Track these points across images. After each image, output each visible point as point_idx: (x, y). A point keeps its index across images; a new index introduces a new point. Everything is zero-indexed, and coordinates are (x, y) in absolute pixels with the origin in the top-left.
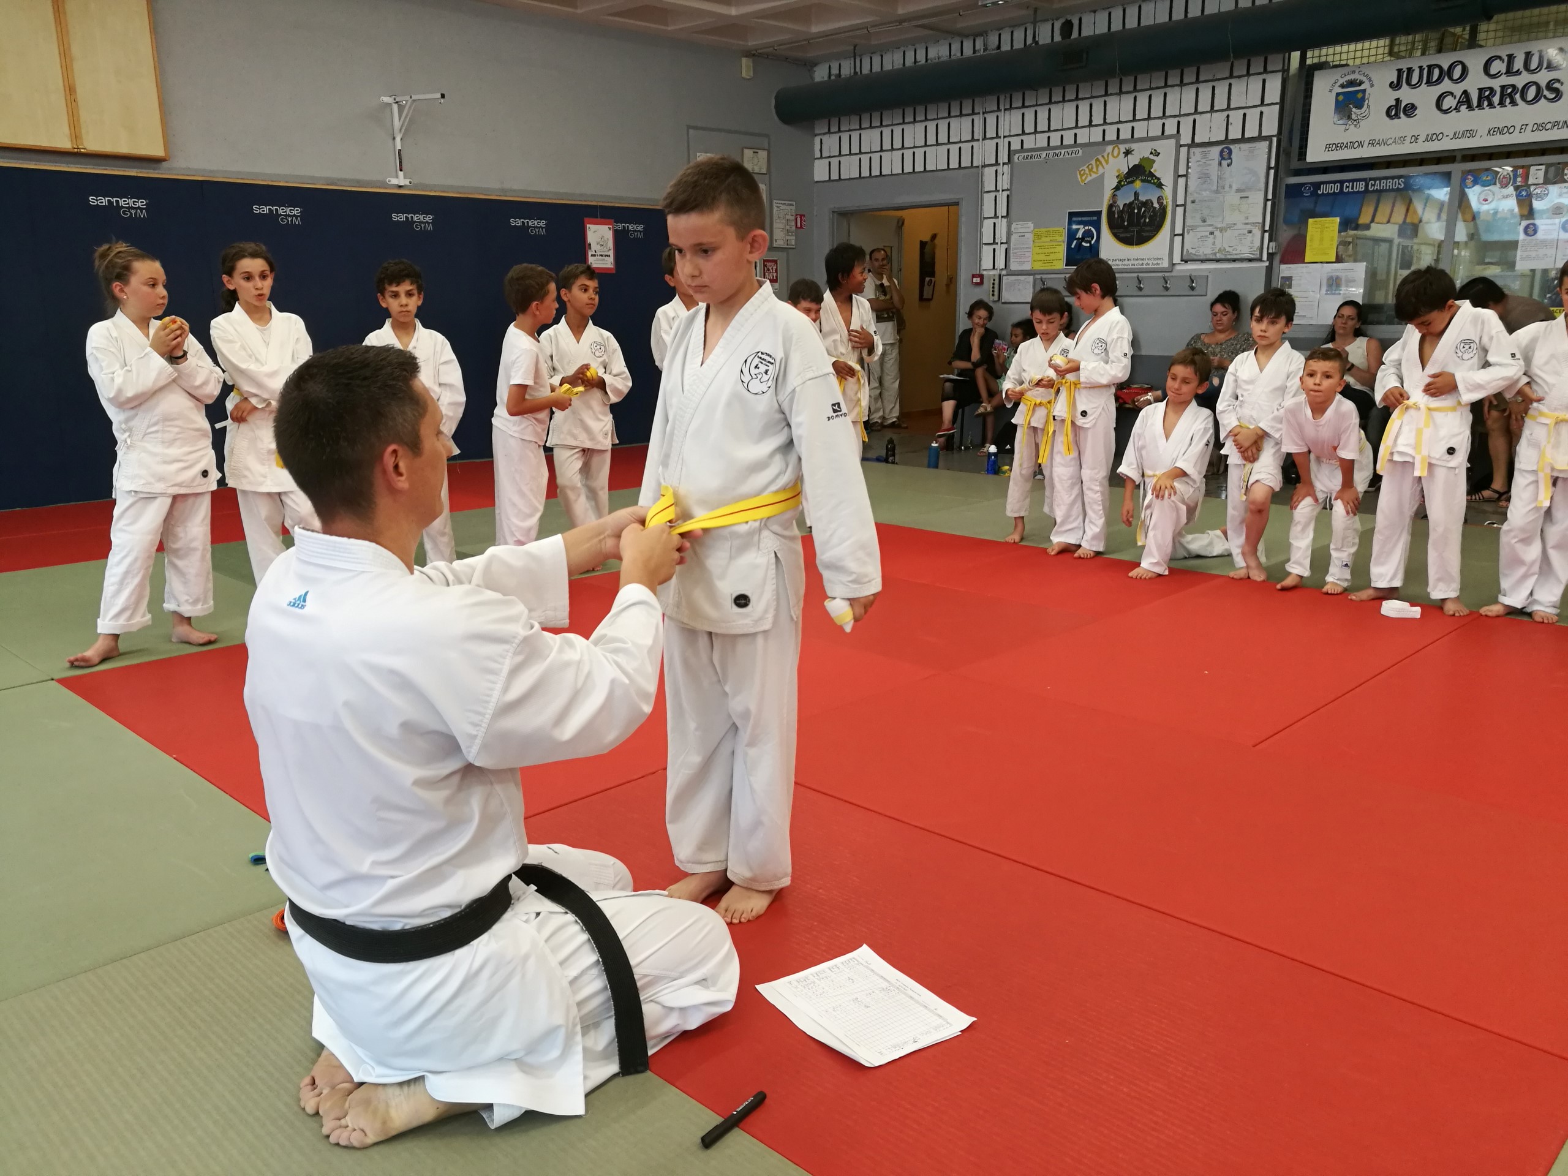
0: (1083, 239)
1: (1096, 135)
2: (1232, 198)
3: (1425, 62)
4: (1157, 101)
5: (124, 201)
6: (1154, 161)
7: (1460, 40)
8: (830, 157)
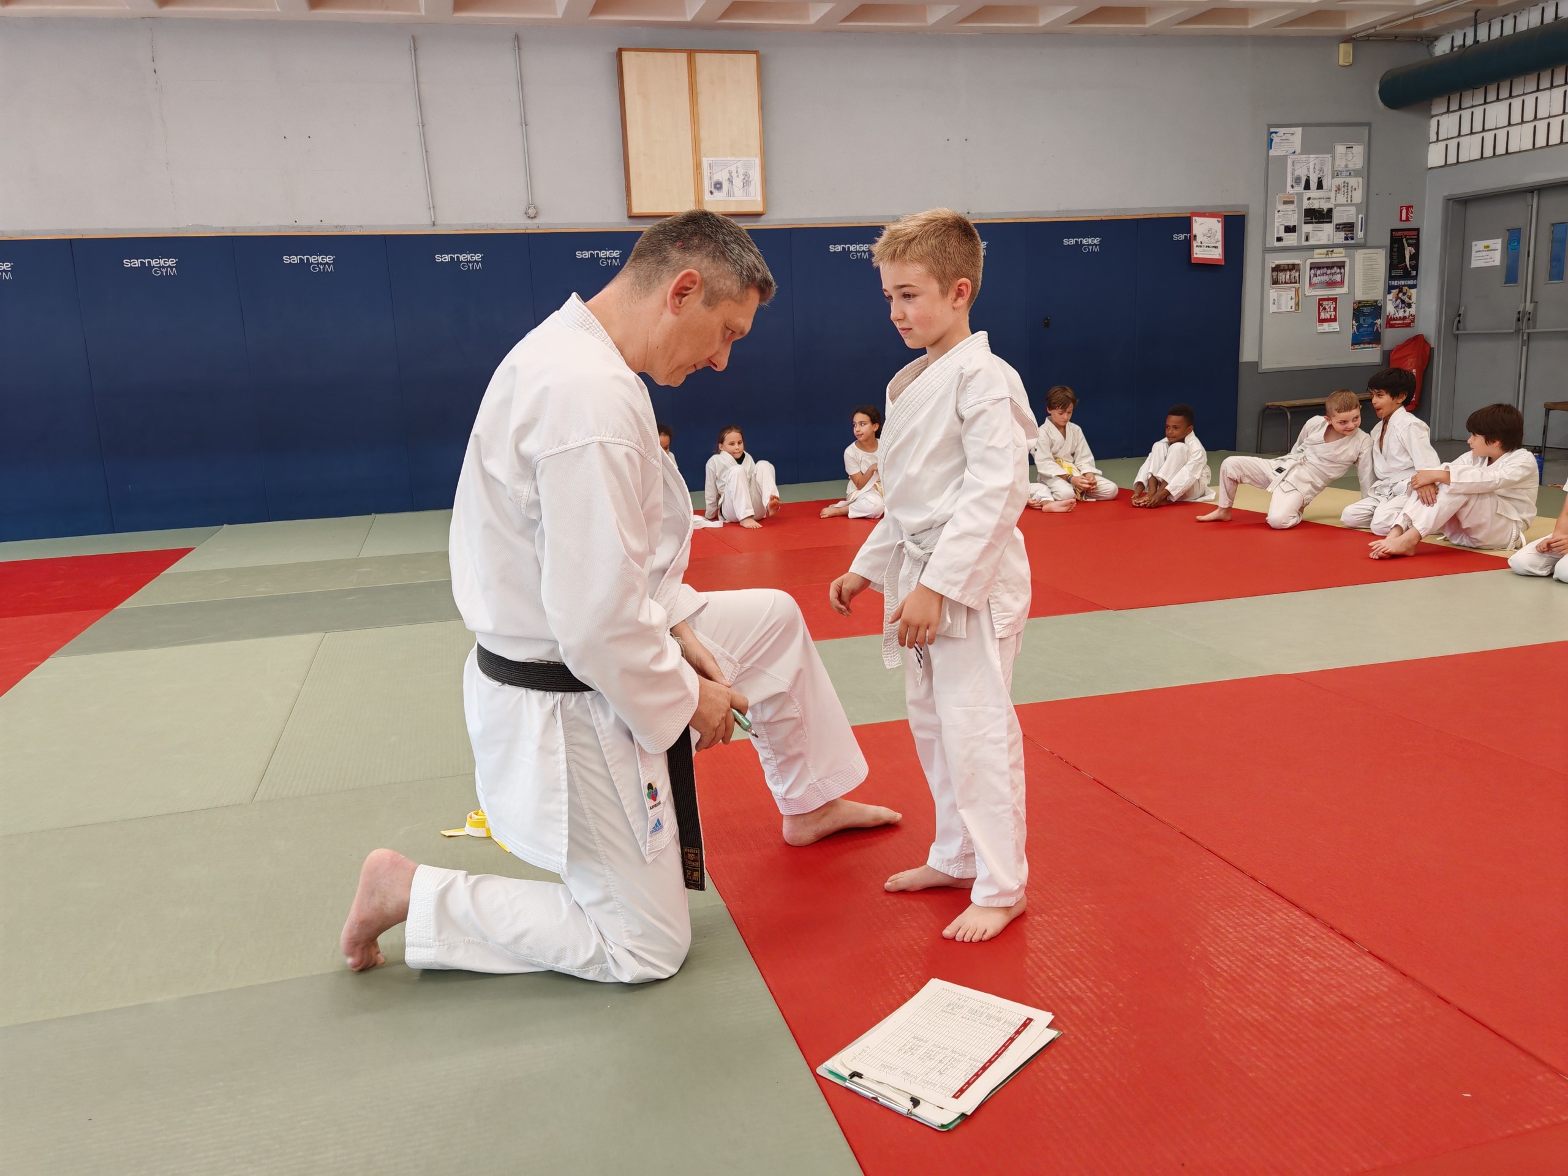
8: (1448, 139)
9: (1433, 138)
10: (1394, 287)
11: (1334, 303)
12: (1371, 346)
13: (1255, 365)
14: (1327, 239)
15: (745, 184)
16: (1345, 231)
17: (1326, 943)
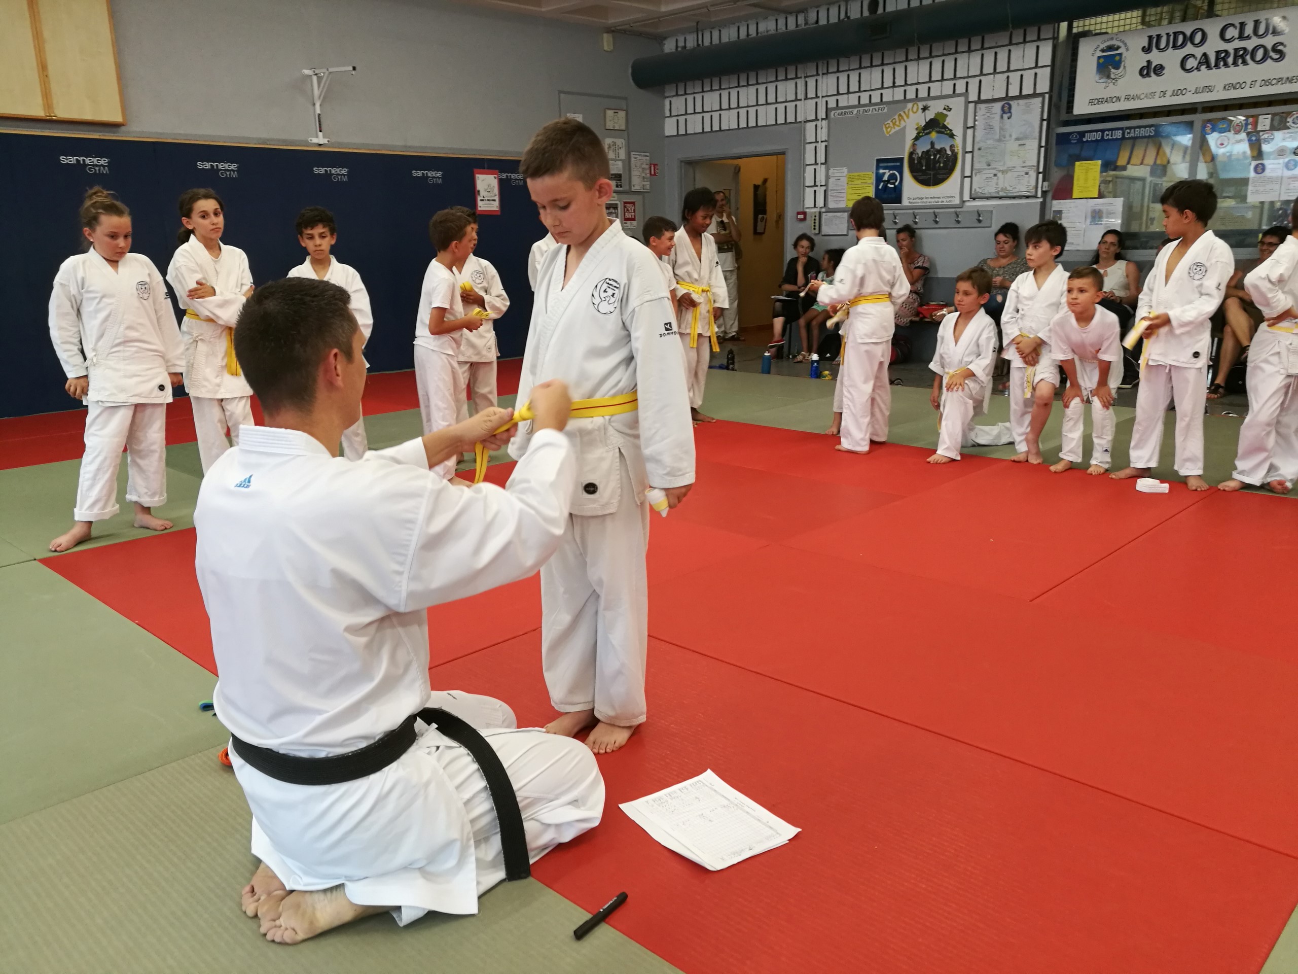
0: (888, 181)
1: (899, 94)
2: (1012, 145)
3: (1172, 29)
4: (949, 65)
5: (90, 160)
6: (947, 116)
7: (1200, 12)
8: (678, 116)
9: (668, 114)
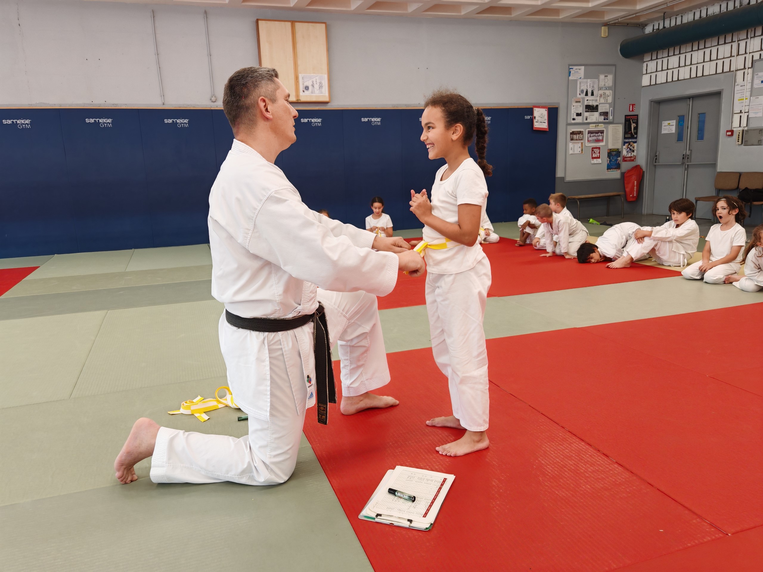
5: (314, 120)
8: (651, 73)
9: (645, 72)
10: (626, 143)
11: (599, 150)
12: (616, 170)
13: (563, 179)
14: (596, 120)
15: (320, 88)
16: (604, 116)
17: (596, 458)
